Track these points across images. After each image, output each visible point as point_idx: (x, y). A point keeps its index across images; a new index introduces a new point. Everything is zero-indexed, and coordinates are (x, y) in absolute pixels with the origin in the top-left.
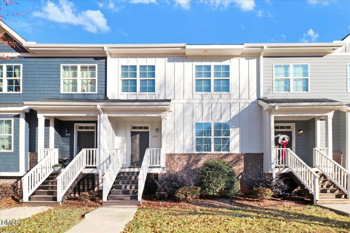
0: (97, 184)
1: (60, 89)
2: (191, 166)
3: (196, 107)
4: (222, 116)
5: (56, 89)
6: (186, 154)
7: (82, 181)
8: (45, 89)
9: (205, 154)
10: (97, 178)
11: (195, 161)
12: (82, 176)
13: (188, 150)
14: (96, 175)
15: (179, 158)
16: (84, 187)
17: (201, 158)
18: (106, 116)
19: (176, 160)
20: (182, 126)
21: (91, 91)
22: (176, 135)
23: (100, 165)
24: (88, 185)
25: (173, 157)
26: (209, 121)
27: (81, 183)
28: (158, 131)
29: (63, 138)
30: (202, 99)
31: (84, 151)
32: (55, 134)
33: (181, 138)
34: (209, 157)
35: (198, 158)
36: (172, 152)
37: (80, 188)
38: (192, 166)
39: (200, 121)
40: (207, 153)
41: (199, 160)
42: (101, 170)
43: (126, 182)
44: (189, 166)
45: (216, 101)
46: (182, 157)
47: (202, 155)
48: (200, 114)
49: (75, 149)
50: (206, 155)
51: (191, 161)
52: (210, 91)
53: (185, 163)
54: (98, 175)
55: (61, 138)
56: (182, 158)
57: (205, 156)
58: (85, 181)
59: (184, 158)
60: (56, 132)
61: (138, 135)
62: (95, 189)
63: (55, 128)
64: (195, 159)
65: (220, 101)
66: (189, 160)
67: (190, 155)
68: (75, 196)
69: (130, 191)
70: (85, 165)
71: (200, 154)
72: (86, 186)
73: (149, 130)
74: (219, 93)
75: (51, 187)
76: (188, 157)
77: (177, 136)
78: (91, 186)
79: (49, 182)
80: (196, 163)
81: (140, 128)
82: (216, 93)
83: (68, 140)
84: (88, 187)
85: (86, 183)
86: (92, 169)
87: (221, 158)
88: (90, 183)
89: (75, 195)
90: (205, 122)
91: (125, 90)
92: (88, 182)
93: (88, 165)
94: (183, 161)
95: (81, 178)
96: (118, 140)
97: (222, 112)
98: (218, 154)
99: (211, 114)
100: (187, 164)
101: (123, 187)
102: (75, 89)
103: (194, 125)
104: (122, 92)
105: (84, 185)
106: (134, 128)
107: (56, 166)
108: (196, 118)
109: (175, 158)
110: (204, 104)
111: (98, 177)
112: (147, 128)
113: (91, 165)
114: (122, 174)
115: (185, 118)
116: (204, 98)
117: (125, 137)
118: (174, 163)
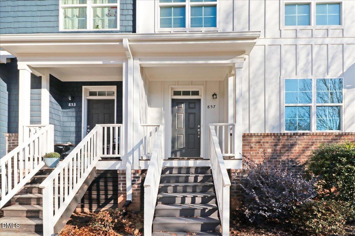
0: (121, 189)
1: (58, 24)
2: (278, 156)
3: (286, 52)
4: (330, 67)
5: (51, 24)
6: (271, 134)
7: (95, 185)
8: (34, 25)
9: (303, 134)
10: (122, 179)
11: (285, 148)
12: (95, 175)
13: (273, 128)
14: (119, 173)
15: (259, 142)
16: (98, 195)
17: (295, 142)
18: (137, 63)
19: (253, 145)
20: (262, 85)
21: (109, 27)
22: (252, 102)
23: (127, 155)
24: (106, 190)
25: (248, 140)
26: (307, 76)
27: (94, 187)
28: (216, 98)
29: (64, 110)
30: (296, 37)
31: (99, 128)
32: (50, 101)
33: (261, 105)
34: (310, 139)
35: (291, 141)
36: (246, 131)
37: (91, 196)
38: (280, 156)
39: (294, 77)
40: (307, 133)
41: (293, 145)
42: (130, 163)
43: (180, 189)
44: (276, 156)
45: (320, 41)
46: (263, 141)
47: (297, 137)
48: (293, 63)
49: (84, 128)
50: (305, 137)
51: (278, 148)
52: (309, 24)
53: (269, 150)
54: (124, 173)
55: (61, 110)
56: (264, 143)
57: (302, 138)
58: (102, 184)
59: (267, 143)
60: (53, 100)
61: (183, 106)
62: (119, 198)
63: (51, 92)
64: (286, 144)
65: (327, 41)
66: (276, 145)
67: (277, 137)
68: (83, 212)
69: (196, 211)
70: (100, 154)
71: (294, 134)
72: (102, 192)
73: (201, 97)
74: (325, 27)
75: (36, 200)
76: (274, 140)
77: (255, 103)
78: (110, 193)
79: (33, 188)
80: (287, 150)
81: (186, 93)
82: (319, 27)
83: (72, 113)
84: (106, 194)
85: (102, 188)
86: (113, 162)
87: (330, 142)
88: (110, 188)
89: (83, 210)
90: (302, 78)
91: (165, 23)
92: (106, 186)
93: (106, 155)
94: (266, 146)
95: (93, 179)
96: (153, 113)
97: (330, 60)
98: (324, 134)
99: (311, 64)
100: (271, 153)
101: (178, 201)
102: (83, 24)
103: (283, 84)
104: (160, 27)
105: (98, 191)
106: (176, 93)
107: (49, 156)
108: (286, 70)
109: (253, 143)
110: (300, 47)
111: (125, 178)
112: (196, 93)
113: (111, 155)
114: (168, 172)
115: (268, 72)
116: (299, 35)
117: (163, 108)
118: (251, 150)
